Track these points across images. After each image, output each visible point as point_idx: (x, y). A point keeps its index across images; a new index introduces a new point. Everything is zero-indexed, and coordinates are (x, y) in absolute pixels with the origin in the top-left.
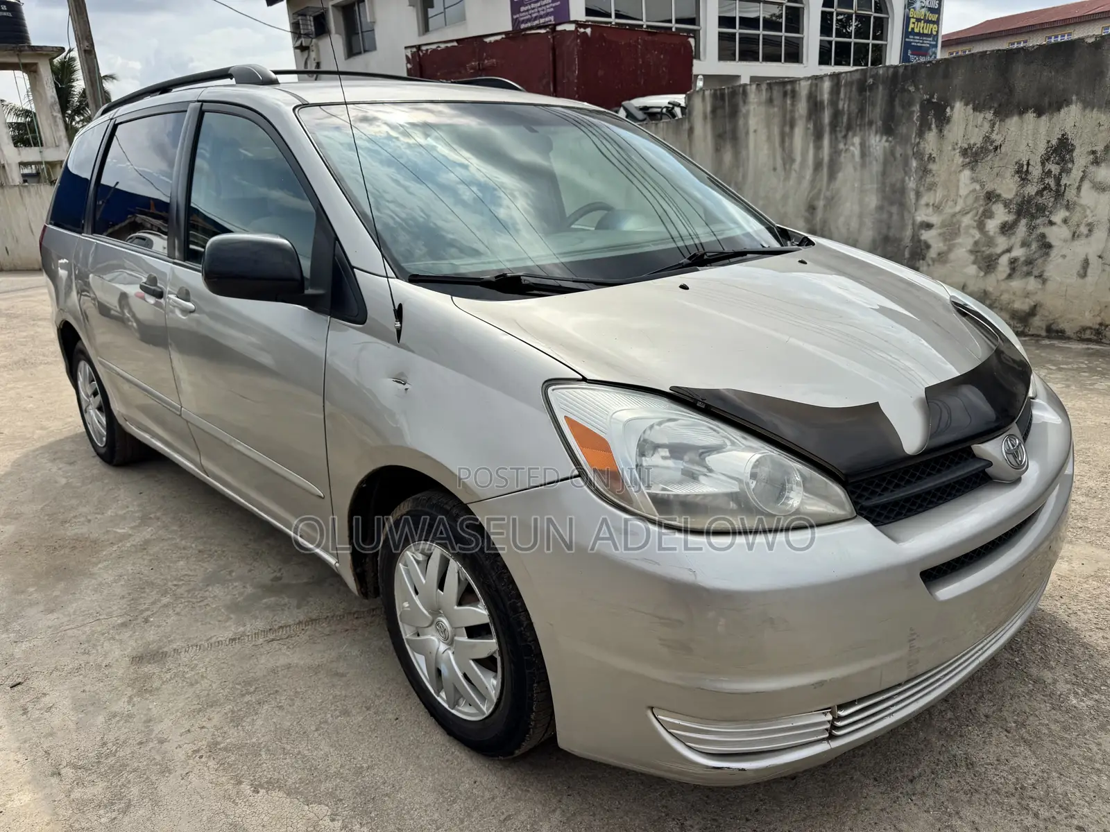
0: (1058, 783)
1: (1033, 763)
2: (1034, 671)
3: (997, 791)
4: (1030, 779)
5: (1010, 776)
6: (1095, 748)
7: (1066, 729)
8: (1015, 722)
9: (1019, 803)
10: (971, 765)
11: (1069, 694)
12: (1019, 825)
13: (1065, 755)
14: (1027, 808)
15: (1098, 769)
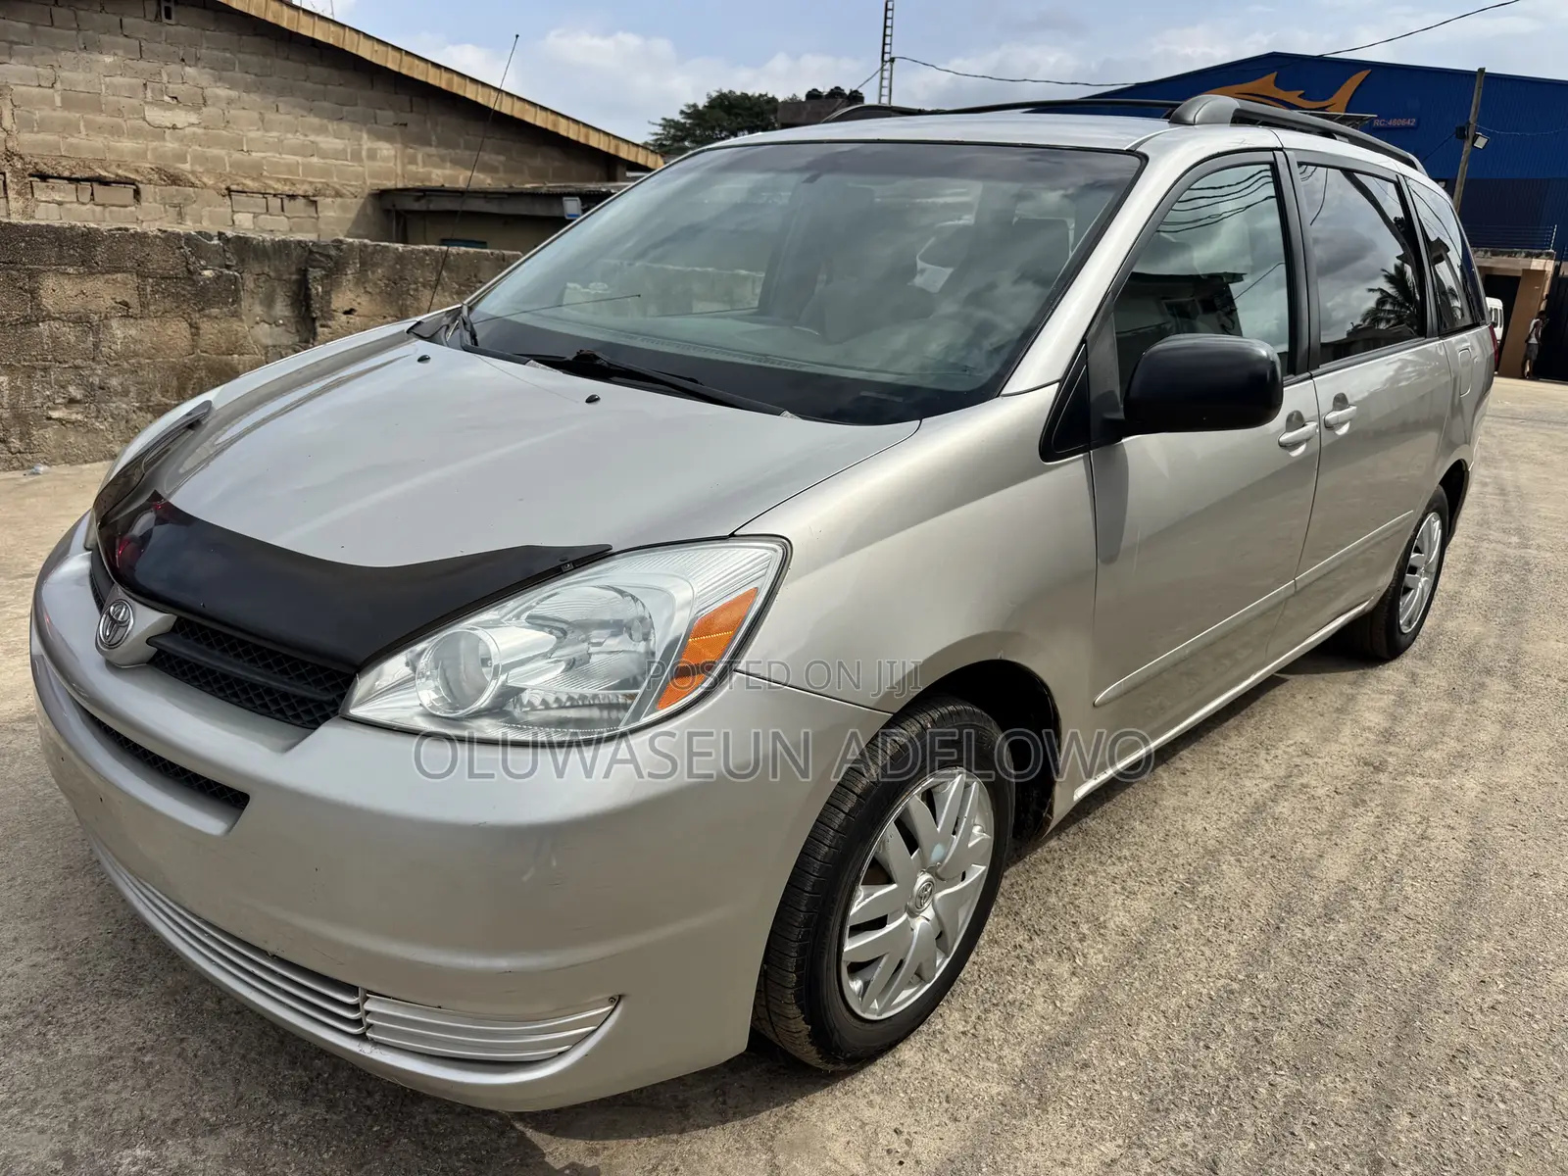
0: (27, 1058)
1: (74, 1049)
2: (237, 1135)
3: (64, 1001)
4: (54, 1035)
5: (74, 1020)
6: (40, 1122)
7: (97, 1111)
8: (151, 1063)
9: (33, 1011)
10: (117, 994)
11: (160, 1156)
12: (8, 999)
13: (56, 1084)
14: (22, 1015)
15: (9, 1108)
